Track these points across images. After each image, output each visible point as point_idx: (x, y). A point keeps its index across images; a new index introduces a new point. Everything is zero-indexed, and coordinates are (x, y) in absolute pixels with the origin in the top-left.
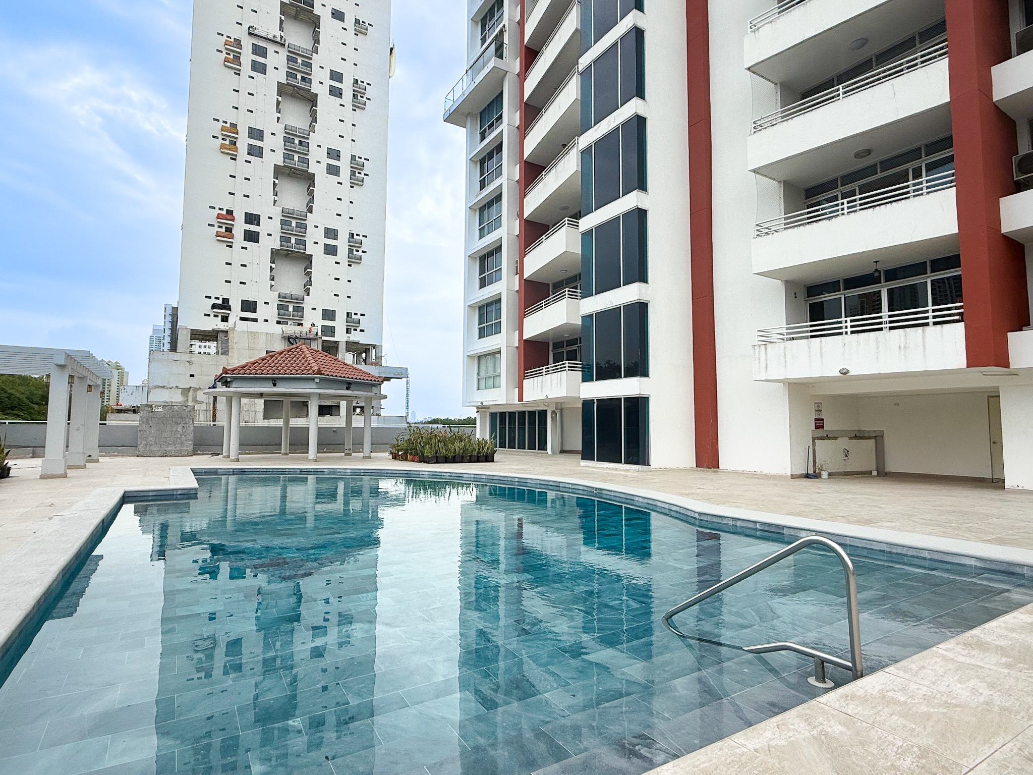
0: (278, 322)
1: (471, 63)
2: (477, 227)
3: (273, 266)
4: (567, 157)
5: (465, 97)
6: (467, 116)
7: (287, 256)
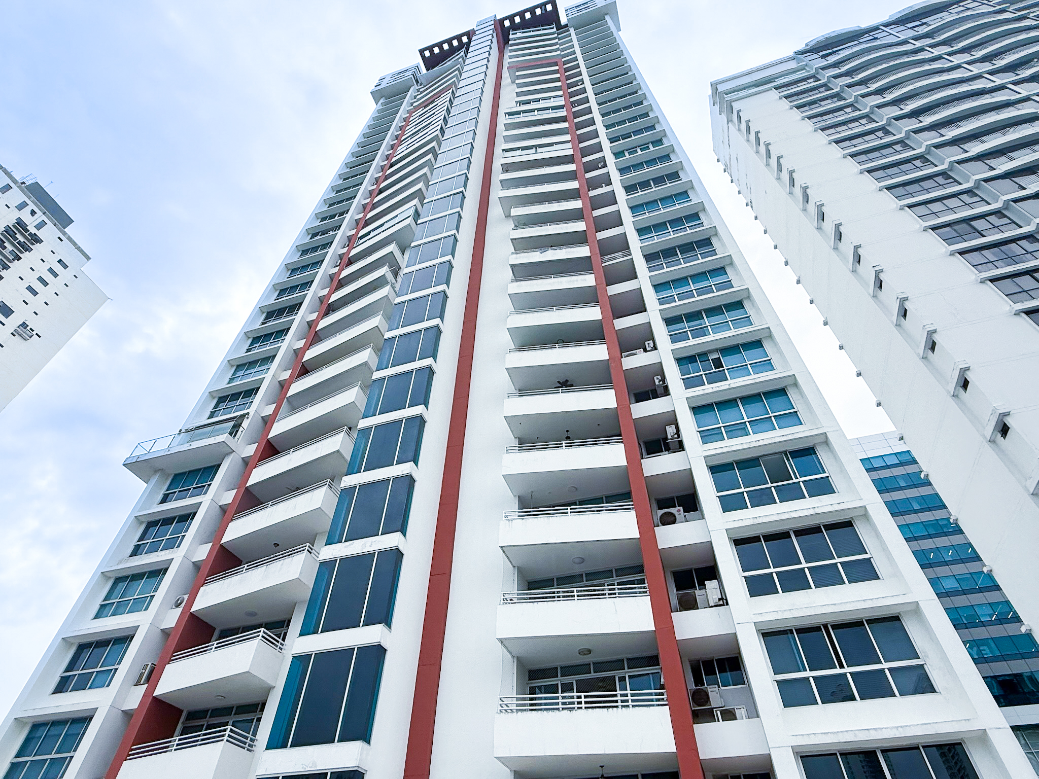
1: (190, 427)
2: (99, 600)
4: (288, 560)
5: (169, 453)
6: (156, 471)
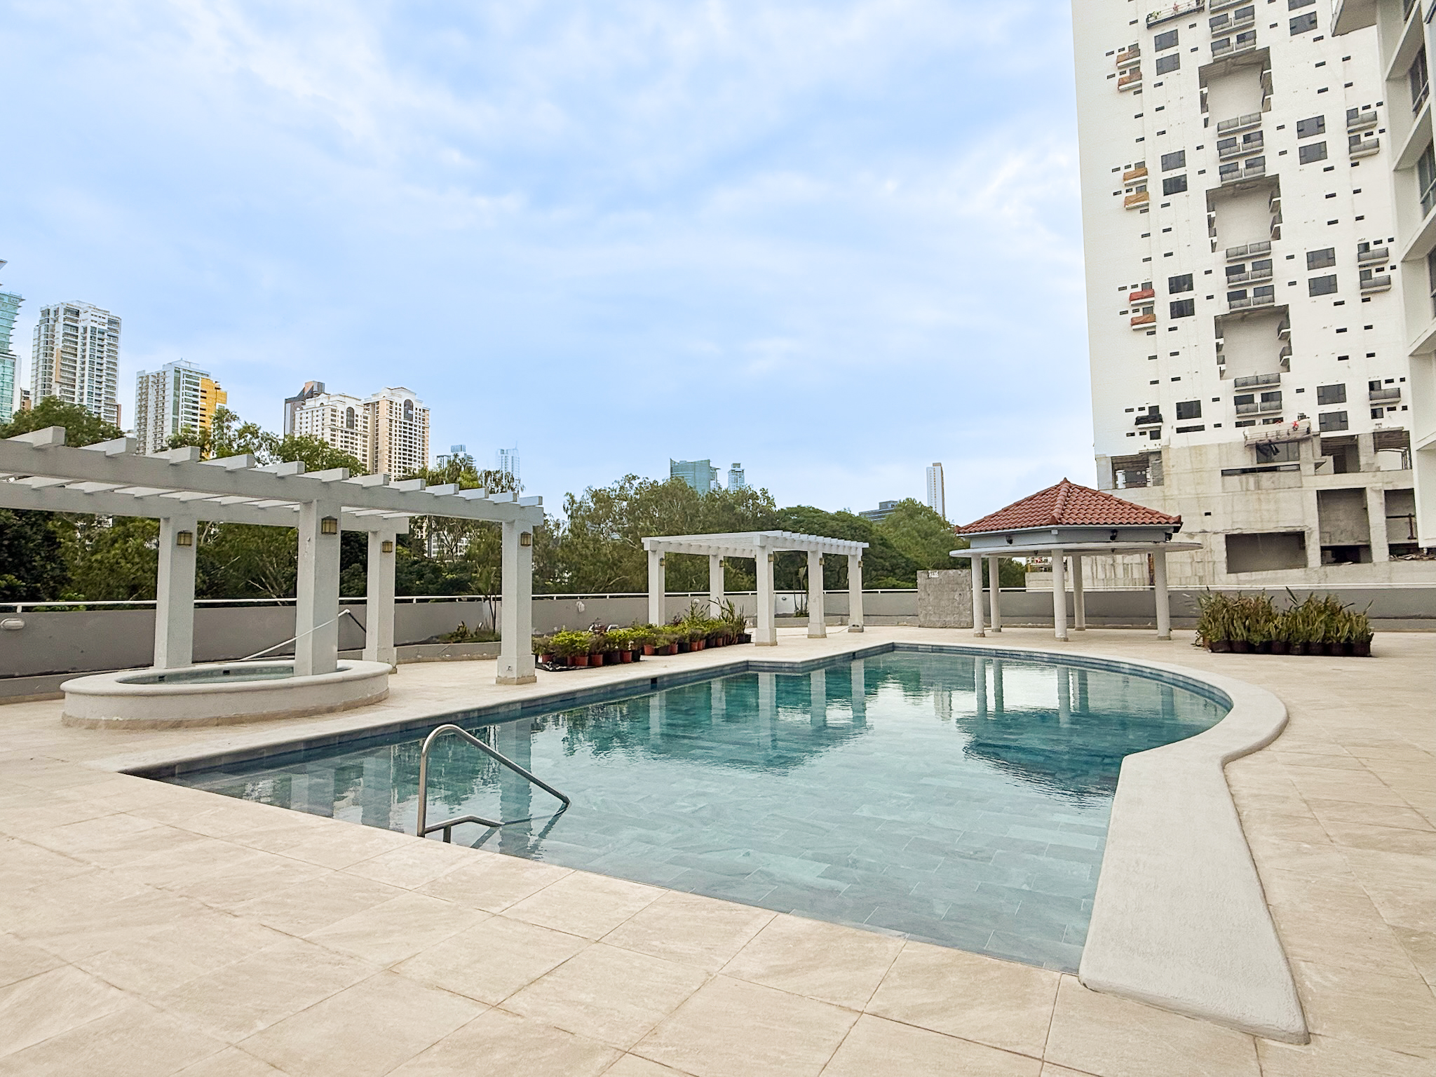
0: (1238, 425)
3: (1221, 341)
7: (1243, 319)
